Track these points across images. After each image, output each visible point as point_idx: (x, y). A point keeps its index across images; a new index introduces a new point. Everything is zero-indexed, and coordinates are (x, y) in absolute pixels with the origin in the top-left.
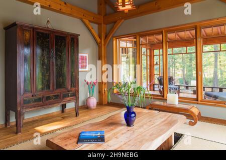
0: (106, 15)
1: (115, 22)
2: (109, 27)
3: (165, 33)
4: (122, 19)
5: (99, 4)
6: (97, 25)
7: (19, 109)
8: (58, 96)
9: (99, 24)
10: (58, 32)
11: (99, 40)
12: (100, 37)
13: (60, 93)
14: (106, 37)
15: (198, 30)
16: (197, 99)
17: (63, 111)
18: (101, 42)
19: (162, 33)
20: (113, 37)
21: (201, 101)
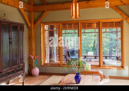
0: (34, 5)
1: (44, 12)
4: (49, 10)
9: (29, 12)
13: (15, 68)
14: (34, 23)
16: (100, 66)
18: (31, 26)
20: (41, 23)
21: (102, 67)
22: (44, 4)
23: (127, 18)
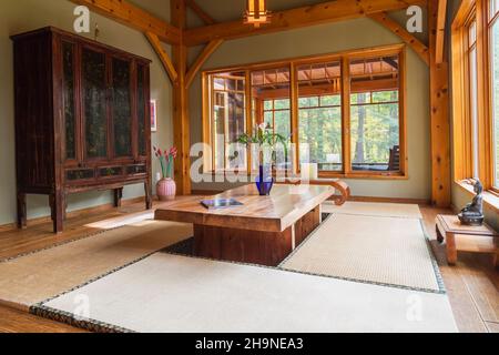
0: (186, 29)
1: (207, 43)
2: (193, 51)
3: (295, 66)
4: (219, 38)
5: (174, 6)
6: (170, 47)
7: (58, 188)
8: (119, 169)
9: (175, 44)
10: (117, 51)
11: (175, 75)
12: (177, 69)
13: (123, 164)
14: (187, 71)
15: (345, 64)
16: (343, 172)
17: (116, 204)
18: (178, 79)
19: (289, 66)
20: (201, 70)
21: (348, 174)
22: (207, 25)
23: (412, 41)
